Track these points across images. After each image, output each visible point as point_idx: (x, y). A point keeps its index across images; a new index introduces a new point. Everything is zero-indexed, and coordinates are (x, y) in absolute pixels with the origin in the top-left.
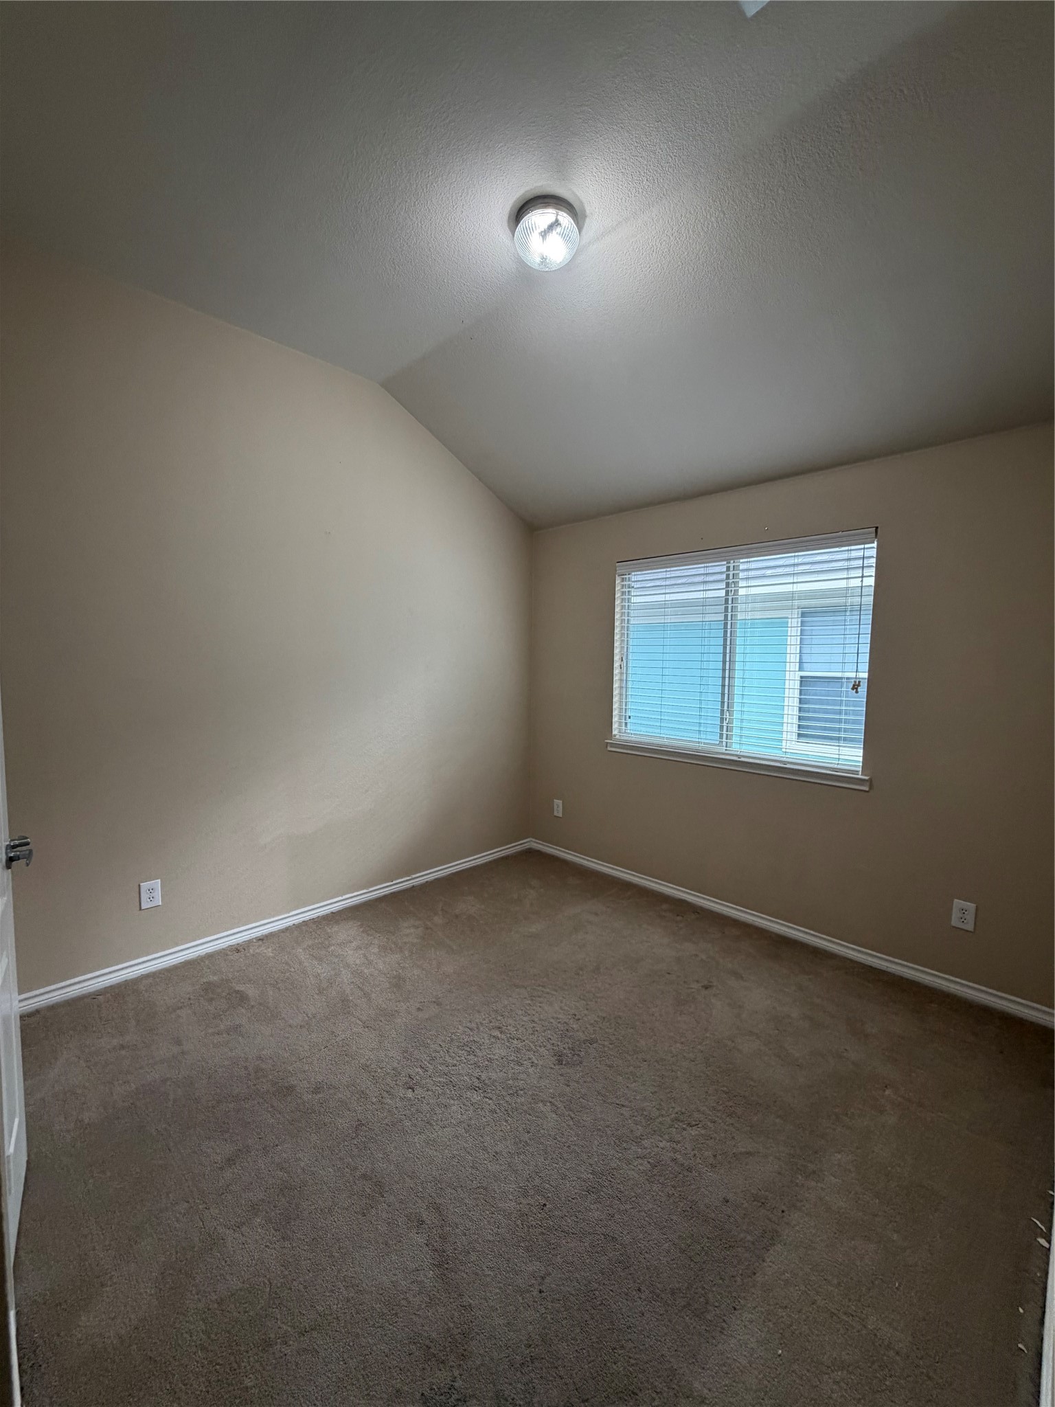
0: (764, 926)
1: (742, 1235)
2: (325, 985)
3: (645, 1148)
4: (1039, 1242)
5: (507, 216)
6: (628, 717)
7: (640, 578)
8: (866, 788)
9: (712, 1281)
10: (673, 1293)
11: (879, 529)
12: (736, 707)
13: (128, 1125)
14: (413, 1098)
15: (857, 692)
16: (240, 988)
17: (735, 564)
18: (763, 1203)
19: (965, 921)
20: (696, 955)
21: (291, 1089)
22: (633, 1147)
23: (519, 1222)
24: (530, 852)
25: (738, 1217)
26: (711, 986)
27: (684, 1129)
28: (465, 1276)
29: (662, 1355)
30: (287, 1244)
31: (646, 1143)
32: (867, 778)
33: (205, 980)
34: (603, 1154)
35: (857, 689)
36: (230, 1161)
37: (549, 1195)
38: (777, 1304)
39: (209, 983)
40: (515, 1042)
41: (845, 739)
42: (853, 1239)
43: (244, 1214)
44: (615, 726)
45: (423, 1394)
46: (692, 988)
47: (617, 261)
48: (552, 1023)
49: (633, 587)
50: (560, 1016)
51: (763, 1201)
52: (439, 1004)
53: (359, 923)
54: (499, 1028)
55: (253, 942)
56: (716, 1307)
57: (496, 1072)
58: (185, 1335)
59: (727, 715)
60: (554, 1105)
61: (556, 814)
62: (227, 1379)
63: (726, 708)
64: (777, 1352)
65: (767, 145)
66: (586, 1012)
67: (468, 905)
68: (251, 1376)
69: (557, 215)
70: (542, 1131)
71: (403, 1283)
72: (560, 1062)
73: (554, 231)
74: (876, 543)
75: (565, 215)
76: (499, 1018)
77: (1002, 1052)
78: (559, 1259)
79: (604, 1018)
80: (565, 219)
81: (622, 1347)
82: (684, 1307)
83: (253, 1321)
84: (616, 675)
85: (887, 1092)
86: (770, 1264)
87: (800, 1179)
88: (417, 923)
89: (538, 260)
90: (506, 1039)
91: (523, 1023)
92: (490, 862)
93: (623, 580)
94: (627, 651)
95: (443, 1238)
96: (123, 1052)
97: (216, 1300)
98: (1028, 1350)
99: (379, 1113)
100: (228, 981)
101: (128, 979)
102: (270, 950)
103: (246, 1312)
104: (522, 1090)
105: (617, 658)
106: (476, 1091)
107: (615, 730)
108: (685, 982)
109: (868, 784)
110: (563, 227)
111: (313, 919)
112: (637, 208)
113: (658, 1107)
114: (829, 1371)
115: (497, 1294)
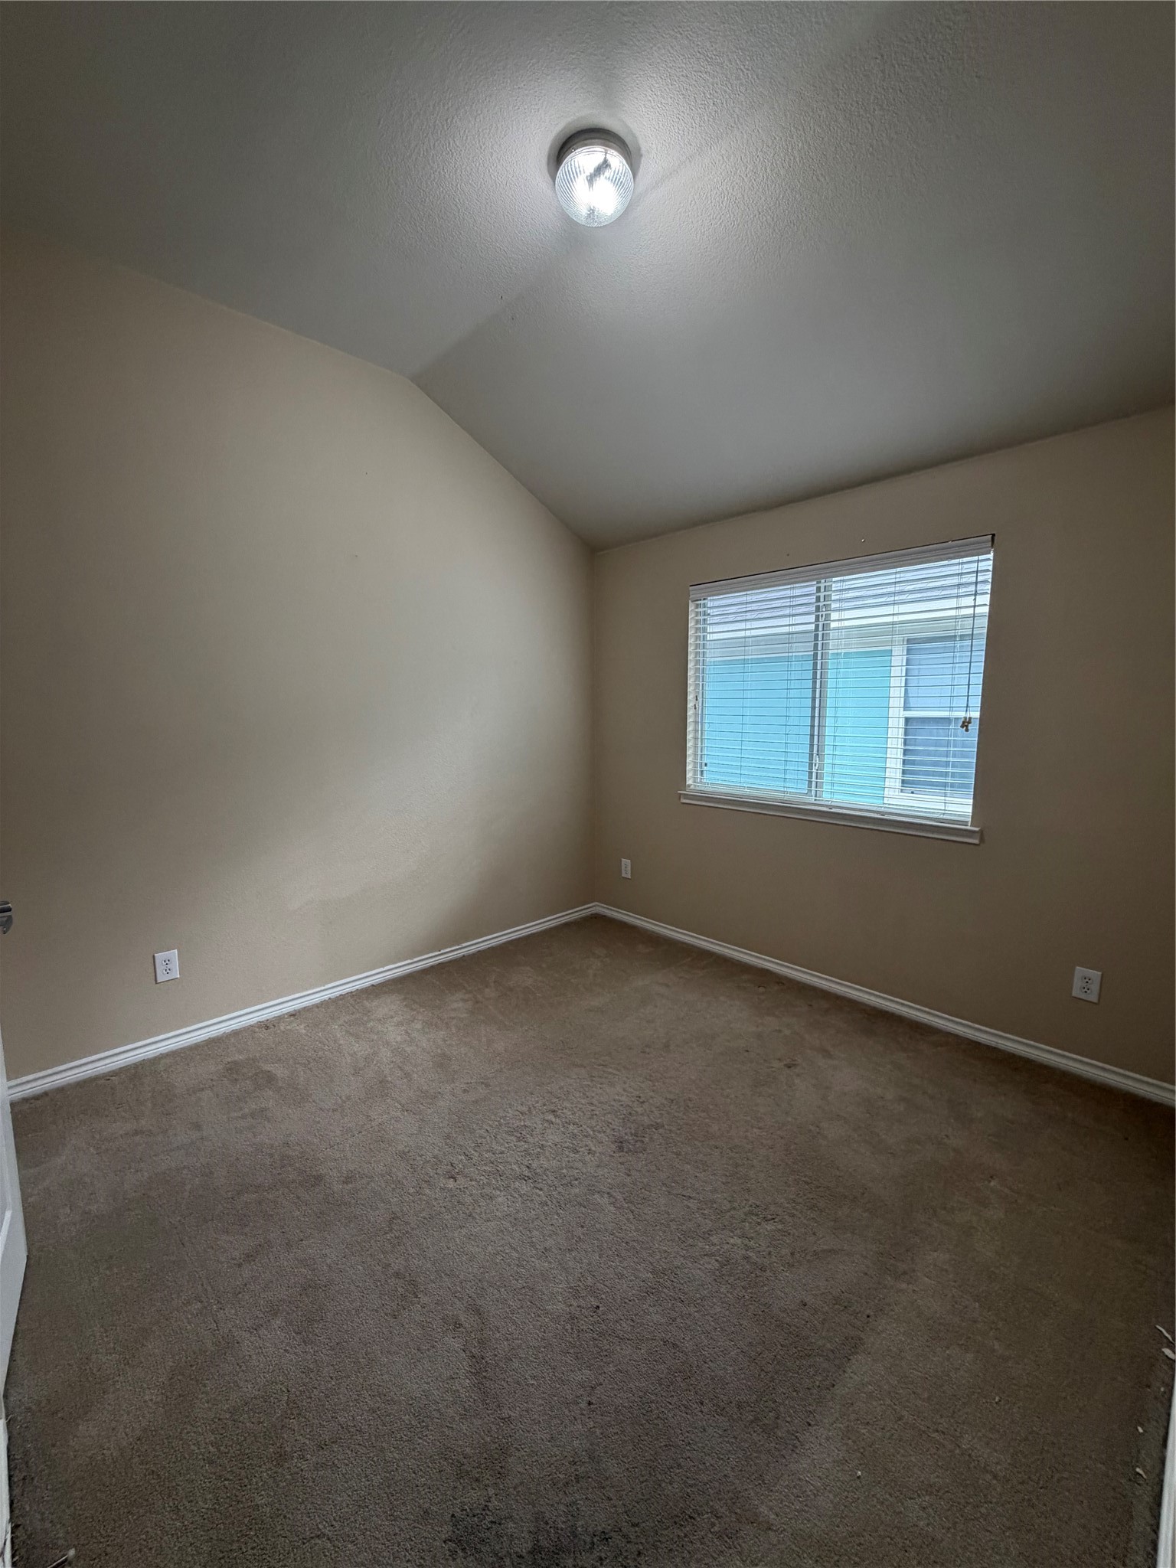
0: (855, 997)
1: (820, 1343)
2: (361, 1064)
3: (714, 1245)
4: (1163, 1352)
5: (546, 159)
6: (703, 764)
7: (716, 603)
8: (976, 841)
9: (784, 1394)
10: (739, 1407)
11: (996, 538)
12: (827, 751)
13: (139, 1217)
14: (454, 1189)
15: (967, 730)
16: (267, 1067)
17: (827, 584)
18: (845, 1307)
19: (1088, 992)
20: (780, 1031)
21: (319, 1178)
22: (699, 1244)
23: (568, 1327)
24: (597, 918)
25: (816, 1322)
26: (794, 1065)
27: (759, 1223)
28: (505, 1385)
29: (725, 1476)
30: (308, 1348)
31: (715, 1239)
32: (977, 829)
33: (230, 1060)
34: (665, 1251)
35: (967, 726)
36: (249, 1257)
37: (603, 1296)
38: (858, 1420)
39: (235, 1063)
40: (571, 1127)
41: (953, 785)
42: (948, 1348)
43: (262, 1315)
44: (689, 775)
45: (453, 1516)
46: (772, 1067)
47: (680, 213)
48: (613, 1106)
49: (709, 615)
50: (623, 1098)
51: (846, 1304)
52: (487, 1085)
53: (403, 997)
54: (554, 1111)
55: (284, 1017)
56: (788, 1422)
57: (549, 1161)
58: (192, 1447)
59: (816, 759)
60: (611, 1196)
61: (624, 875)
62: (237, 1496)
63: (815, 752)
64: (856, 1473)
65: (860, 49)
66: (651, 1094)
67: (524, 977)
68: (263, 1493)
69: (606, 153)
70: (597, 1226)
71: (436, 1392)
72: (621, 1149)
73: (602, 176)
74: (992, 554)
75: (615, 153)
76: (554, 1101)
77: (1127, 1139)
78: (612, 1368)
79: (672, 1101)
80: (616, 160)
81: (679, 1466)
82: (752, 1422)
83: (267, 1433)
84: (690, 716)
85: (992, 1184)
86: (852, 1375)
87: (889, 1280)
88: (467, 996)
89: (584, 212)
90: (561, 1123)
91: (581, 1106)
92: (551, 929)
93: (697, 606)
94: (703, 689)
95: (482, 1343)
96: (137, 1138)
97: (228, 1409)
98: (1148, 1476)
99: (416, 1205)
100: (254, 1060)
101: (146, 1058)
102: (302, 1027)
103: (259, 1423)
104: (576, 1180)
105: (690, 697)
106: (526, 1180)
107: (689, 779)
108: (765, 1060)
109: (978, 835)
110: (613, 169)
111: (352, 992)
112: (703, 141)
113: (729, 1199)
114: (916, 1495)
115: (540, 1405)
